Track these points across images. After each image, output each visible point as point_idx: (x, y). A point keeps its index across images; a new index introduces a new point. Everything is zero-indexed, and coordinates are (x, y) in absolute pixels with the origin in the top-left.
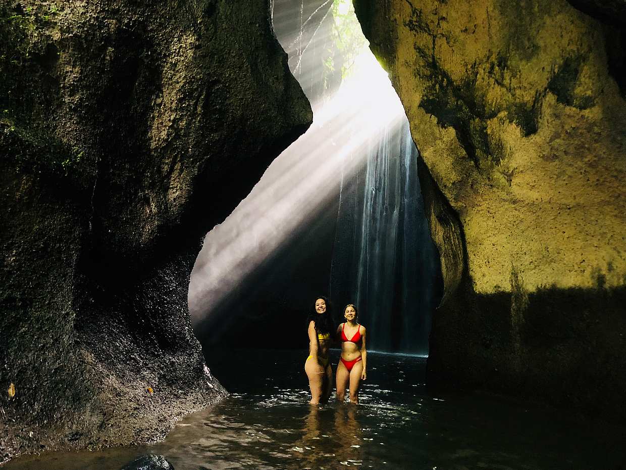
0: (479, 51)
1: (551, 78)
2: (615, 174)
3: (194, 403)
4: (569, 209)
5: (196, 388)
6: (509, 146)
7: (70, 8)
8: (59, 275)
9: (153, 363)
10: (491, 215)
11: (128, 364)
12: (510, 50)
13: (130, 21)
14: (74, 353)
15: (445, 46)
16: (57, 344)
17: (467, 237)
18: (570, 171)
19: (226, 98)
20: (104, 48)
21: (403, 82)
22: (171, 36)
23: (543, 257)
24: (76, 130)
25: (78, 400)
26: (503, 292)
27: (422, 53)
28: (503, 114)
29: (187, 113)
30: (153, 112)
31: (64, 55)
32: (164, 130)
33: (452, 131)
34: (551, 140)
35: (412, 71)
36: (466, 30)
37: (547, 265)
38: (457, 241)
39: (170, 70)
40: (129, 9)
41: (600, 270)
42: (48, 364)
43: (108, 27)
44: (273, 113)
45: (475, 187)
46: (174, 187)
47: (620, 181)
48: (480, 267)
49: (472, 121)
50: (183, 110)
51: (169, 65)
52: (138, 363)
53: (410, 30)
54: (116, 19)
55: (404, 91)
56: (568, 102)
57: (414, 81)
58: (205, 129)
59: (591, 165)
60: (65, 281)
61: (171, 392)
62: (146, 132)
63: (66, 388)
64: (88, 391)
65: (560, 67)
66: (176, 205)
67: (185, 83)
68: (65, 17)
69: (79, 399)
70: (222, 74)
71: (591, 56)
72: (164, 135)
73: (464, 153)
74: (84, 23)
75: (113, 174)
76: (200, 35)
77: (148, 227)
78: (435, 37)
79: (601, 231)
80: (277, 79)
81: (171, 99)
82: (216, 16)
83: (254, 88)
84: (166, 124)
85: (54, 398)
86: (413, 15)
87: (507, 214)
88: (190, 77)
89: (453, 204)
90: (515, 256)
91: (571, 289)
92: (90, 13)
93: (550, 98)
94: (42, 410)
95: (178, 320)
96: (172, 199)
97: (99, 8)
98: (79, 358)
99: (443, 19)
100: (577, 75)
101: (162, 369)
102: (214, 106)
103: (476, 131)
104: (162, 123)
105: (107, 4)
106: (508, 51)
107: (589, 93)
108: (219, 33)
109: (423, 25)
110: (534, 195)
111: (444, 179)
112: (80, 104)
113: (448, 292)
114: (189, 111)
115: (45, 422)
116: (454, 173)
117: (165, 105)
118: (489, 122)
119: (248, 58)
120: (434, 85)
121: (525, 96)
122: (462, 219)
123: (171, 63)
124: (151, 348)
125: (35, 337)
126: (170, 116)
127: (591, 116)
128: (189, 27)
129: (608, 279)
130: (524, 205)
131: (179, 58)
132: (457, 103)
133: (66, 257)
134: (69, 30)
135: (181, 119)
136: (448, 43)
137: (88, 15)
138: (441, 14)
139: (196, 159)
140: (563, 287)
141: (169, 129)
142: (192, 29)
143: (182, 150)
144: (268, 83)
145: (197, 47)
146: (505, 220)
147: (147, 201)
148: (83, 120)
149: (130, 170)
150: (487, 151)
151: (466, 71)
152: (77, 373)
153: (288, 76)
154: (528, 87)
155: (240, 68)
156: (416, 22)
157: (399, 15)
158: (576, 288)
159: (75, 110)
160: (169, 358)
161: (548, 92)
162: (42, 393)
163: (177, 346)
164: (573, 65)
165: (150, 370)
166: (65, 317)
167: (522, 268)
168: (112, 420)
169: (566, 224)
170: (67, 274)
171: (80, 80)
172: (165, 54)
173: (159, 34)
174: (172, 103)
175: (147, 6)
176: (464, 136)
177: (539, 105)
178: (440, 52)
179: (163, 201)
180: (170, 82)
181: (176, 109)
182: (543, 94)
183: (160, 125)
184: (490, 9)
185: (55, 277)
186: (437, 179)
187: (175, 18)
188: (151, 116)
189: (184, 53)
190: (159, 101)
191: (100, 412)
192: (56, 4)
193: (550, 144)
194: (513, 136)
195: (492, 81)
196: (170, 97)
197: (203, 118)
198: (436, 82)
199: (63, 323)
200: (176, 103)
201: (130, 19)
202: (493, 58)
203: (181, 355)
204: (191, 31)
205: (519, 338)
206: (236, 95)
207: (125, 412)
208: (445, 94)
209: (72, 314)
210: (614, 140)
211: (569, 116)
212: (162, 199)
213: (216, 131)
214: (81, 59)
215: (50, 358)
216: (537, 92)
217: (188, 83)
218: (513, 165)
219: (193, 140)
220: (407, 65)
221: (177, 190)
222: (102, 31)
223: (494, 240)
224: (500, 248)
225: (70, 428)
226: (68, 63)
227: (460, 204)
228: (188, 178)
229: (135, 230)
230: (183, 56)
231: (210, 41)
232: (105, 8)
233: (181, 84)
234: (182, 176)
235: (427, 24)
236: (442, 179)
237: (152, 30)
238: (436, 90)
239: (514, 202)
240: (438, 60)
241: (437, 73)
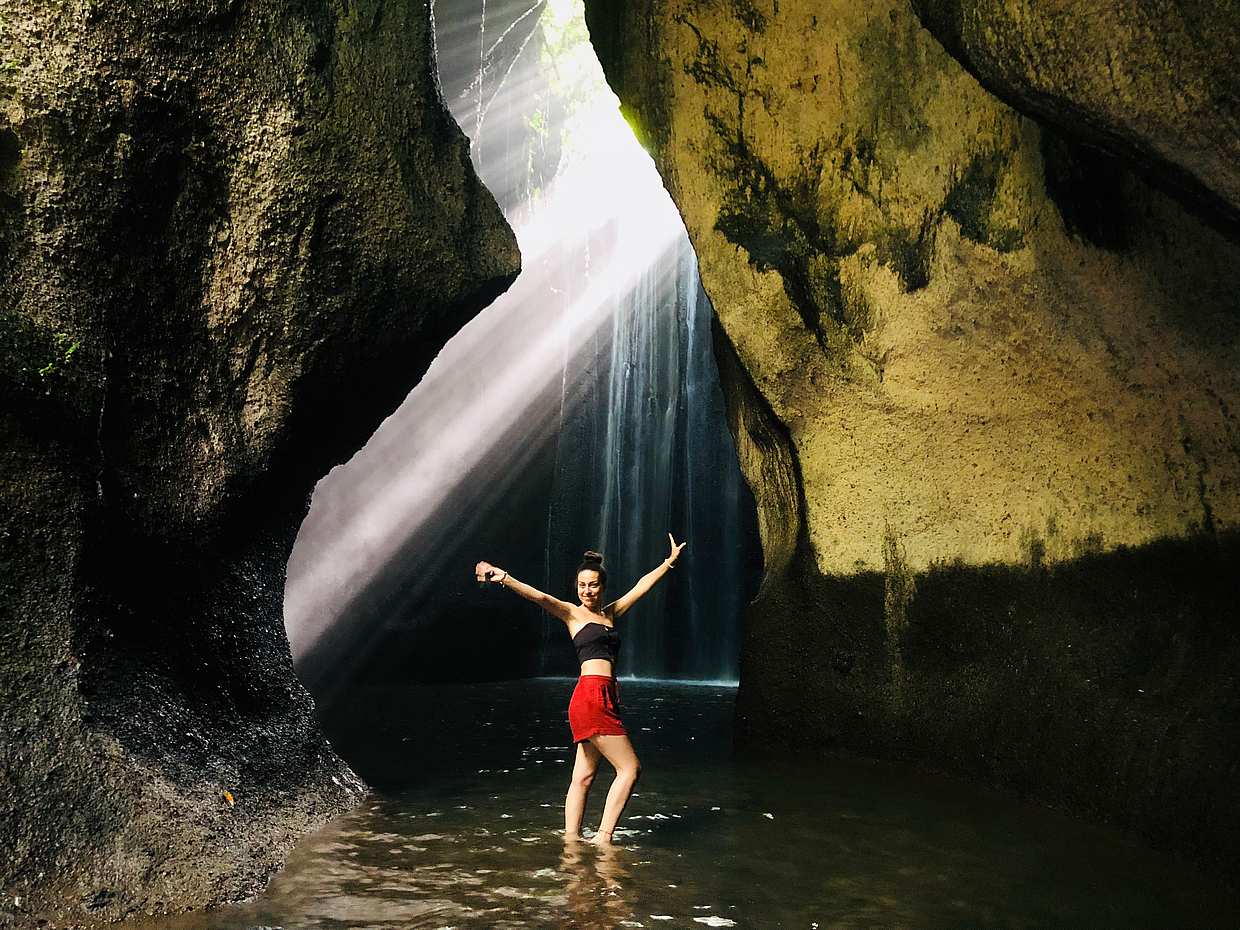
0: (822, 126)
1: (951, 189)
2: (1058, 365)
3: (309, 814)
4: (984, 423)
5: (309, 783)
6: (878, 308)
7: (41, 58)
8: (43, 590)
9: (228, 744)
10: (848, 432)
11: (183, 751)
12: (879, 129)
13: (162, 82)
14: (83, 741)
15: (761, 112)
16: (48, 724)
17: (804, 472)
18: (984, 357)
19: (354, 230)
20: (112, 135)
21: (684, 180)
22: (245, 111)
23: (941, 509)
24: (59, 299)
25: (98, 830)
26: (870, 573)
27: (720, 126)
28: (867, 248)
29: (280, 258)
30: (212, 258)
31: (31, 151)
32: (234, 292)
33: (776, 278)
34: (952, 302)
35: (700, 159)
36: (800, 85)
37: (947, 523)
38: (787, 480)
39: (244, 177)
40: (160, 59)
41: (1035, 532)
42: (35, 764)
43: (119, 94)
44: (447, 256)
45: (818, 381)
46: (256, 401)
47: (1066, 377)
48: (829, 527)
49: (811, 259)
50: (272, 253)
51: (242, 167)
52: (201, 747)
53: (697, 82)
54: (134, 77)
55: (687, 197)
56: (980, 238)
57: (705, 180)
58: (314, 289)
59: (1018, 349)
60: (54, 600)
61: (264, 796)
62: (199, 296)
63: (73, 809)
64: (115, 812)
65: (965, 170)
66: (259, 436)
67: (274, 203)
68: (32, 76)
69: (100, 828)
70: (346, 183)
71: (1017, 156)
72: (233, 301)
73: (799, 319)
74: (72, 87)
75: (137, 380)
76: (302, 108)
77: (207, 482)
78: (742, 95)
79: (1036, 464)
80: (451, 189)
81: (247, 233)
82: (333, 69)
83: (410, 209)
84: (239, 280)
85: (52, 830)
86: (702, 53)
87: (877, 430)
88: (284, 189)
89: (778, 412)
90: (892, 506)
91: (988, 567)
92: (83, 67)
93: (950, 227)
94: (31, 854)
95: (269, 655)
96: (252, 424)
97: (99, 58)
98: (94, 750)
99: (757, 61)
100: (993, 189)
101: (245, 752)
102: (331, 245)
103: (820, 278)
104: (230, 279)
105: (117, 50)
106: (875, 129)
107: (1014, 222)
108: (339, 102)
109: (721, 73)
110: (923, 399)
111: (763, 366)
112: (66, 247)
113: (772, 572)
114: (283, 254)
115: (41, 875)
116: (780, 355)
117: (234, 244)
118: (842, 262)
119: (395, 150)
120: (742, 189)
121: (906, 216)
122: (795, 438)
123: (247, 163)
124: (223, 713)
125: (5, 714)
126: (245, 265)
127: (1018, 265)
128: (280, 93)
129: (1048, 548)
130: (904, 416)
131: (261, 153)
132: (785, 225)
133: (55, 554)
134: (40, 102)
135: (267, 270)
136: (767, 107)
137: (78, 72)
138: (753, 53)
139: (299, 346)
140: (973, 563)
141: (243, 290)
142: (286, 97)
143: (270, 329)
144: (435, 199)
145: (297, 132)
146: (872, 442)
147: (203, 430)
148: (72, 278)
149: (168, 371)
150: (840, 317)
151: (801, 163)
152: (92, 780)
153: (472, 184)
154: (911, 199)
155: (381, 171)
156: (708, 65)
157: (675, 50)
158: (996, 565)
159: (56, 259)
160: (254, 732)
161: (945, 217)
162: (28, 822)
163: (270, 706)
164: (988, 170)
165: (224, 757)
166: (59, 672)
167: (904, 529)
168: (166, 864)
169: (978, 450)
170: (59, 587)
171: (65, 198)
172: (234, 147)
173: (222, 106)
174: (248, 240)
175: (197, 51)
176: (798, 287)
177: (931, 236)
178: (753, 125)
179: (234, 429)
180: (245, 200)
181: (258, 252)
182: (937, 216)
183: (225, 283)
184: (842, 49)
185: (35, 594)
186: (750, 366)
187: (253, 76)
188: (209, 265)
189: (270, 142)
190: (223, 236)
191: (143, 851)
192: (14, 52)
193: (950, 308)
194: (886, 291)
195: (848, 184)
196: (244, 228)
197: (311, 268)
198: (746, 183)
199: (56, 682)
200: (257, 240)
201: (163, 79)
202: (850, 141)
203: (278, 723)
204: (284, 101)
205: (899, 654)
206: (374, 224)
207: (189, 847)
208: (764, 205)
209: (74, 665)
210: (1054, 309)
211: (982, 262)
212: (232, 424)
213: (336, 292)
214: (66, 158)
215: (37, 752)
216: (926, 211)
217: (281, 201)
218: (886, 342)
219: (293, 311)
220: (691, 147)
221: (260, 406)
222: (107, 103)
223: (853, 477)
224: (864, 493)
225: (89, 885)
226: (40, 167)
227: (791, 411)
228: (283, 382)
229: (183, 488)
230: (269, 149)
231: (322, 119)
232: (112, 57)
233: (267, 203)
234: (270, 378)
235: (727, 70)
236: (759, 366)
237: (205, 100)
238: (745, 198)
239: (889, 411)
240: (749, 140)
241: (748, 166)
